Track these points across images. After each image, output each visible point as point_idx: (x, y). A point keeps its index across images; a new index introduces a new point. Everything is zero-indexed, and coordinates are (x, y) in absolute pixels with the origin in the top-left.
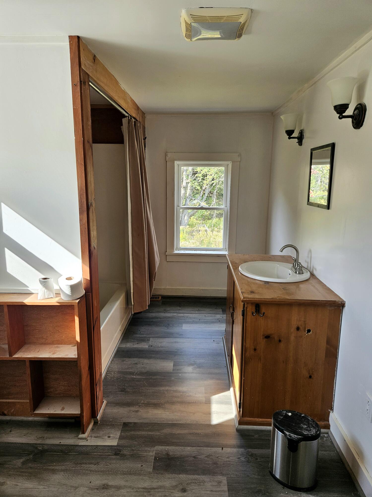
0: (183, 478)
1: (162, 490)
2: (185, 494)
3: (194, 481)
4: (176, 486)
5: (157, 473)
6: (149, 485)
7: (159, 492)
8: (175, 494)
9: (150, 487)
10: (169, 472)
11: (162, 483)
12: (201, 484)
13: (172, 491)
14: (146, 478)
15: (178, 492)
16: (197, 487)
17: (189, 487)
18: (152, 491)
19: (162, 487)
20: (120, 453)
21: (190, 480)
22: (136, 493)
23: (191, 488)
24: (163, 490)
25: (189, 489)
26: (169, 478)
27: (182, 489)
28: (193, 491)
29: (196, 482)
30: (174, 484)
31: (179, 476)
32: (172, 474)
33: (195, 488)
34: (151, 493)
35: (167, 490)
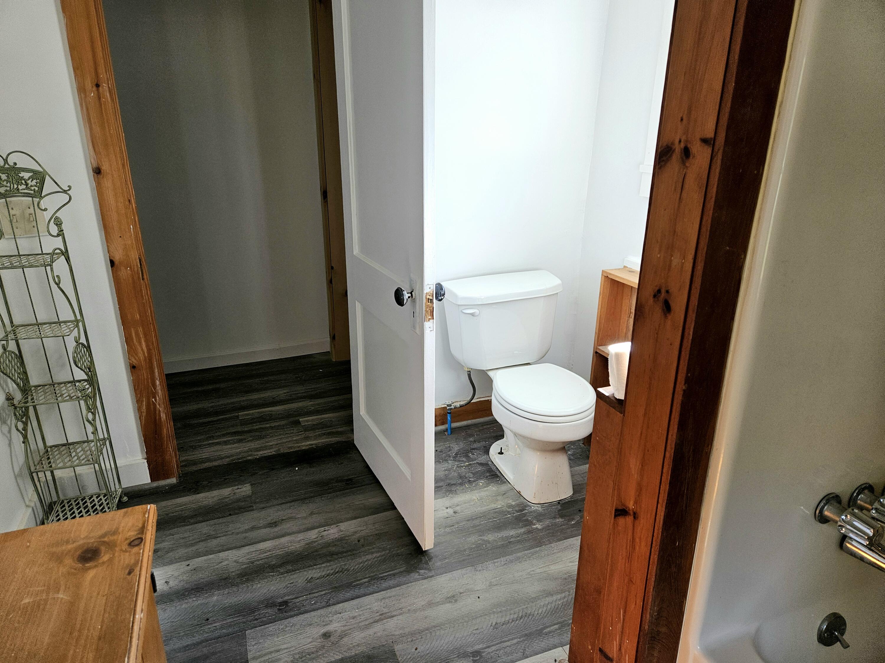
0: (334, 654)
1: (363, 623)
2: (323, 630)
3: (313, 656)
4: (341, 637)
5: (383, 646)
6: (388, 624)
7: (366, 620)
8: (340, 625)
9: (384, 621)
10: (363, 656)
11: (366, 634)
12: (298, 656)
13: (346, 628)
14: (397, 633)
15: (336, 629)
16: (305, 648)
17: (318, 644)
18: (378, 618)
19: (366, 628)
20: (472, 658)
21: (320, 655)
22: (400, 607)
23: (314, 643)
24: (360, 624)
25: (319, 640)
26: (358, 645)
27: (330, 636)
28: (311, 640)
29: (308, 656)
30: (345, 639)
31: (343, 655)
32: (356, 655)
33: (308, 645)
34: (378, 614)
35: (355, 626)
